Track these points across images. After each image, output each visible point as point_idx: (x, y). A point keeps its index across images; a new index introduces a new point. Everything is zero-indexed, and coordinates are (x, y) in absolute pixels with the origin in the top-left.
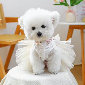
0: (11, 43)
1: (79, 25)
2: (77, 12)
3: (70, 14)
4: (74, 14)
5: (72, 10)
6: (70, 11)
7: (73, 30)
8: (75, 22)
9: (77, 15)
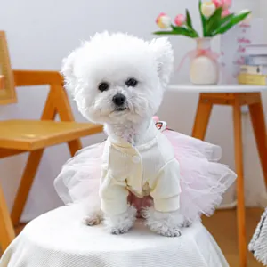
0: (29, 144)
1: (227, 94)
2: (222, 53)
3: (203, 60)
4: (215, 61)
5: (209, 49)
6: (203, 53)
7: (211, 107)
8: (215, 84)
9: (223, 64)
